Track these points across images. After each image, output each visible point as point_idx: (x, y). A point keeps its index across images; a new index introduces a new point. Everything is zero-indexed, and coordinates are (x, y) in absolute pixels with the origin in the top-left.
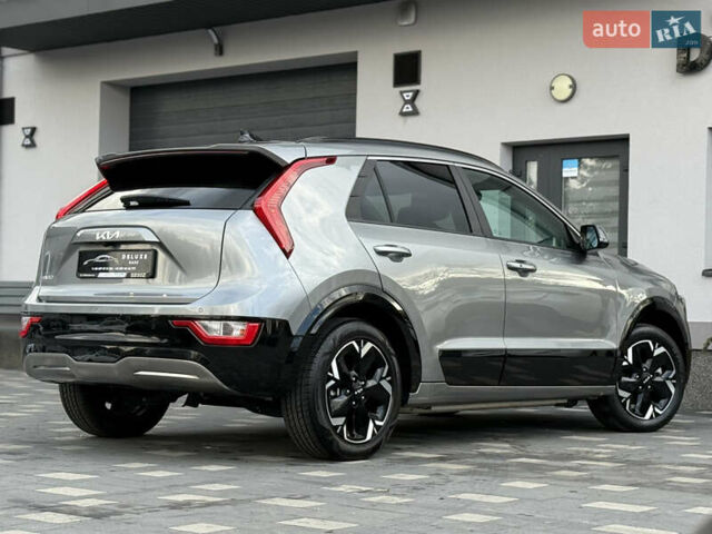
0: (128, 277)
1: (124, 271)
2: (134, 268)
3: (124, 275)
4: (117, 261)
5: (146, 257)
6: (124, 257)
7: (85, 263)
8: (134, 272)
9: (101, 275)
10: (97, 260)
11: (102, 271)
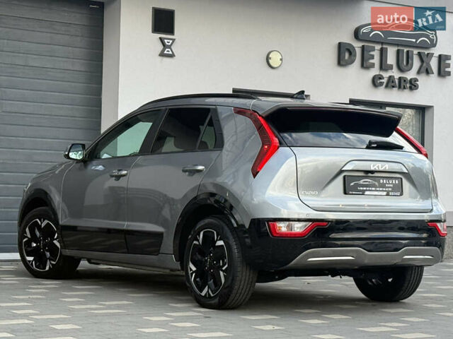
0: (388, 195)
1: (383, 191)
2: (390, 189)
3: (385, 193)
4: (377, 184)
5: (397, 182)
6: (381, 181)
7: (352, 184)
8: (392, 191)
9: (367, 193)
10: (361, 182)
11: (367, 190)
